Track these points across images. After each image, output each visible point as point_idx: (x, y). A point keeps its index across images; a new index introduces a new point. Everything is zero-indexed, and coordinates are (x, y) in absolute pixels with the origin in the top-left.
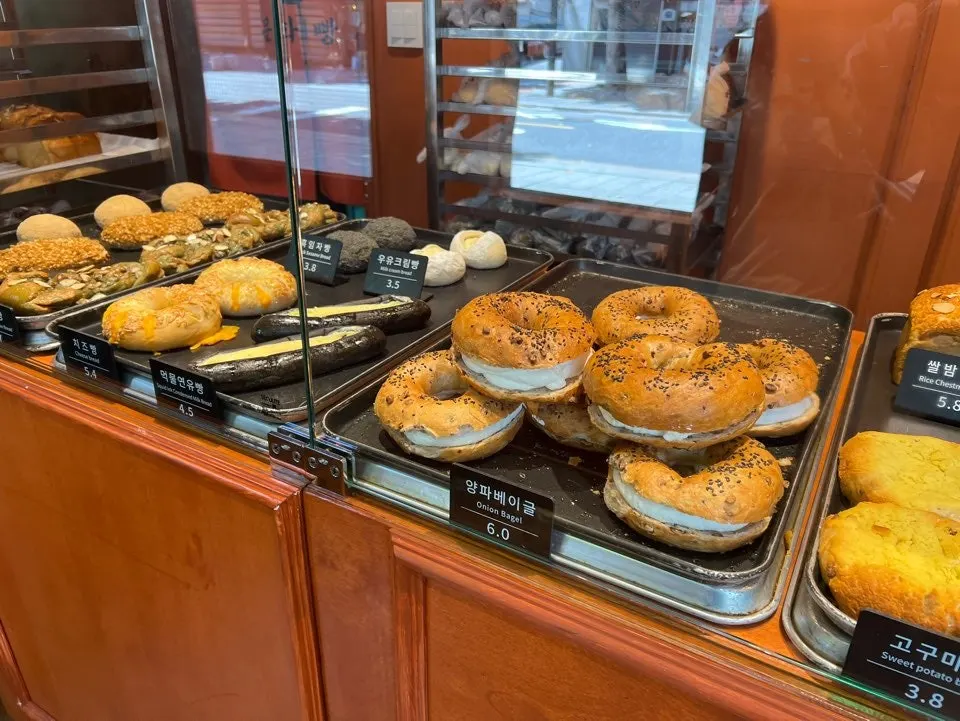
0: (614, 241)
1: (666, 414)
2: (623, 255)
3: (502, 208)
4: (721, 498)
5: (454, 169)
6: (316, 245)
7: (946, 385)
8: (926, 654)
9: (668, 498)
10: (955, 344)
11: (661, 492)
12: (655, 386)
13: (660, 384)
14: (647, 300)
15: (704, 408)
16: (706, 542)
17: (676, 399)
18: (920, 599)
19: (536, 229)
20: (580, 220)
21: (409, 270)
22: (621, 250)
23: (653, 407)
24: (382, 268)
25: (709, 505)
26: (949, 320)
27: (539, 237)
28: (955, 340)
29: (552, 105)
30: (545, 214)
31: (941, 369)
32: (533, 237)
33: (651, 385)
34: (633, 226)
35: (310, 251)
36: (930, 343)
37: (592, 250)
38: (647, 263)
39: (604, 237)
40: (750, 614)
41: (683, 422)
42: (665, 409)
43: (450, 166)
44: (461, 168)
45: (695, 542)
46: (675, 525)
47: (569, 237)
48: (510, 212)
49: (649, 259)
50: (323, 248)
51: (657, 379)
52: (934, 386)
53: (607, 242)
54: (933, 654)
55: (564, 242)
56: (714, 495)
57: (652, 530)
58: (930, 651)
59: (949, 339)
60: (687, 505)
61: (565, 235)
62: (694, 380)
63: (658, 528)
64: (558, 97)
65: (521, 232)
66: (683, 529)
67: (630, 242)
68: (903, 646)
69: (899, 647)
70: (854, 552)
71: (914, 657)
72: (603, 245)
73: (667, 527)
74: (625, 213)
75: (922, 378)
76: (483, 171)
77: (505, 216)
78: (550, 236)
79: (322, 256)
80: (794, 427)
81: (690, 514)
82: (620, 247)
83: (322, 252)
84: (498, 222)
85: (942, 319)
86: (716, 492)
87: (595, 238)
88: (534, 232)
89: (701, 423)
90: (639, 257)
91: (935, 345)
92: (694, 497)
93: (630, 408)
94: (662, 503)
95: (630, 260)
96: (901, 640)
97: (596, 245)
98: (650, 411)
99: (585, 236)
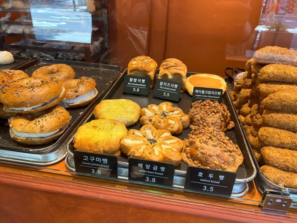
0: (68, 54)
1: (18, 102)
2: (72, 58)
3: (28, 45)
4: (39, 126)
5: (7, 32)
7: (135, 84)
8: (92, 159)
9: (22, 129)
10: (138, 73)
11: (19, 128)
12: (14, 93)
13: (16, 92)
14: (52, 69)
15: (32, 98)
16: (38, 141)
17: (21, 97)
18: (94, 144)
19: (42, 52)
20: (57, 47)
22: (71, 56)
23: (14, 100)
25: (35, 129)
26: (135, 66)
27: (43, 54)
28: (138, 72)
29: (76, 15)
30: (43, 46)
31: (133, 80)
32: (41, 54)
33: (13, 93)
34: (75, 49)
36: (132, 73)
37: (62, 57)
38: (80, 60)
39: (65, 53)
40: (55, 160)
41: (26, 104)
42: (18, 100)
43: (5, 31)
44: (9, 31)
45: (35, 142)
46: (28, 138)
47: (54, 54)
48: (32, 46)
49: (80, 59)
51: (16, 90)
52: (132, 85)
53: (67, 55)
54: (94, 159)
55: (53, 55)
56: (37, 126)
57: (20, 141)
58: (93, 158)
59: (137, 72)
60: (28, 130)
61: (52, 53)
62: (29, 89)
63: (22, 140)
64: (78, 12)
65: (36, 53)
66: (30, 138)
67: (74, 54)
68: (86, 159)
69: (85, 159)
70: (82, 135)
71: (89, 161)
72: (65, 55)
73: (24, 139)
74: (72, 45)
75: (129, 83)
76: (18, 32)
77: (30, 48)
78: (47, 54)
80: (86, 102)
81: (29, 133)
82: (70, 56)
84: (27, 50)
85: (134, 66)
86: (37, 124)
87: (62, 53)
88: (41, 53)
89: (32, 103)
90: (77, 58)
91: (134, 74)
92: (30, 127)
93: (7, 102)
94: (20, 131)
95: (74, 60)
96: (85, 157)
97: (62, 56)
98: (13, 102)
99: (59, 53)
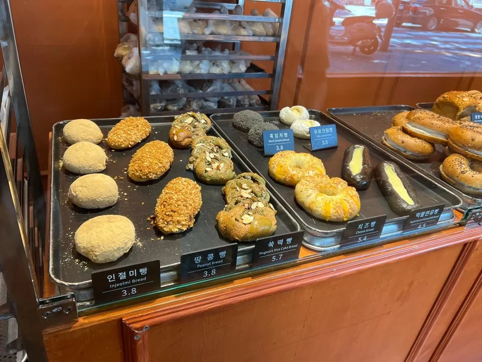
6: (279, 135)
21: (329, 133)
24: (317, 136)
35: (277, 139)
50: (284, 136)
79: (284, 140)
83: (284, 137)
